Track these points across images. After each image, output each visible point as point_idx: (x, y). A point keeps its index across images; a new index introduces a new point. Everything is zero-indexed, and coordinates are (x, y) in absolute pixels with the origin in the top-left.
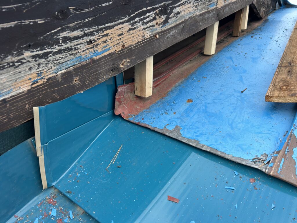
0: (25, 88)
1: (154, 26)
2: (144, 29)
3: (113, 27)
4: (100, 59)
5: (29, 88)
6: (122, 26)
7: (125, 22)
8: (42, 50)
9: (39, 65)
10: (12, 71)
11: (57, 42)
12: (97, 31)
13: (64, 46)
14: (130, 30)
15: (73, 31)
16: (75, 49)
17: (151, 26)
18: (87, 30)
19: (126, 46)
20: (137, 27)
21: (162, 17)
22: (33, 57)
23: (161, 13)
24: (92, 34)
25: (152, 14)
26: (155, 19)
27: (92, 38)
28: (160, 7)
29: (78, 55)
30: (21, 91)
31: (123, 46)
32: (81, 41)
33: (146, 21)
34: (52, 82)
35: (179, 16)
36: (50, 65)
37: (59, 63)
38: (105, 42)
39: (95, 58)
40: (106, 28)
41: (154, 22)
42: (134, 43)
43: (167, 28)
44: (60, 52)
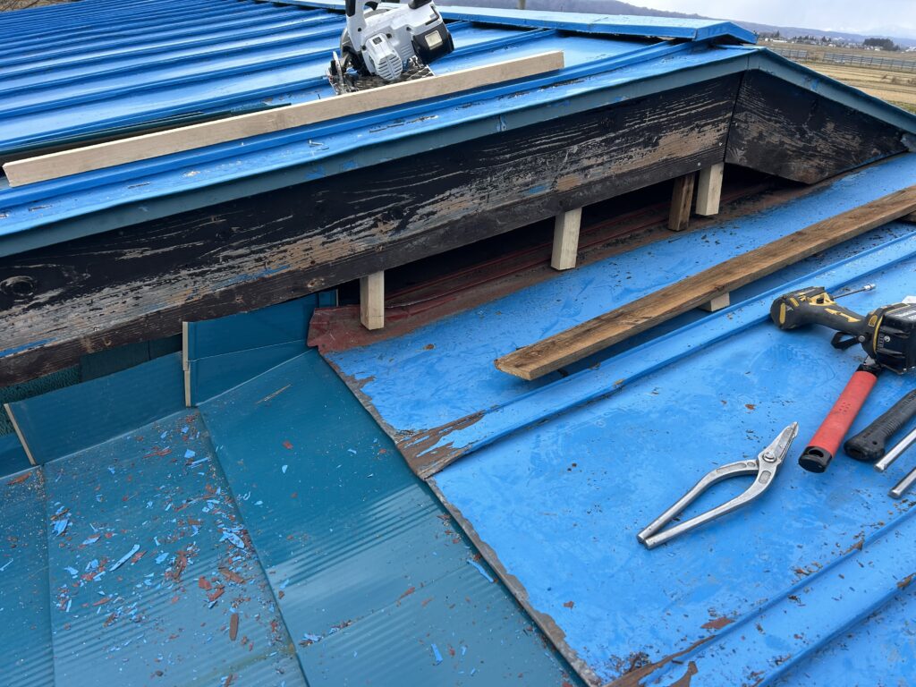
0: (179, 303)
1: (373, 235)
2: (352, 240)
3: (295, 242)
4: (274, 277)
5: (183, 303)
6: (310, 239)
7: (315, 235)
8: (199, 268)
9: (195, 282)
10: (168, 287)
11: (217, 261)
12: (270, 248)
13: (225, 265)
14: (324, 243)
15: (237, 249)
16: (239, 267)
17: (366, 236)
18: (254, 248)
19: (318, 261)
20: (339, 239)
21: (392, 222)
22: (190, 275)
23: (386, 218)
24: (262, 251)
25: (369, 221)
26: (375, 226)
27: (262, 255)
28: (385, 210)
29: (242, 273)
30: (175, 305)
31: (313, 262)
32: (247, 259)
33: (356, 230)
34: (208, 300)
35: (436, 216)
36: (208, 283)
37: (218, 281)
38: (281, 259)
39: (266, 276)
40: (283, 244)
41: (374, 230)
42: (333, 258)
43: (403, 236)
44: (219, 270)
